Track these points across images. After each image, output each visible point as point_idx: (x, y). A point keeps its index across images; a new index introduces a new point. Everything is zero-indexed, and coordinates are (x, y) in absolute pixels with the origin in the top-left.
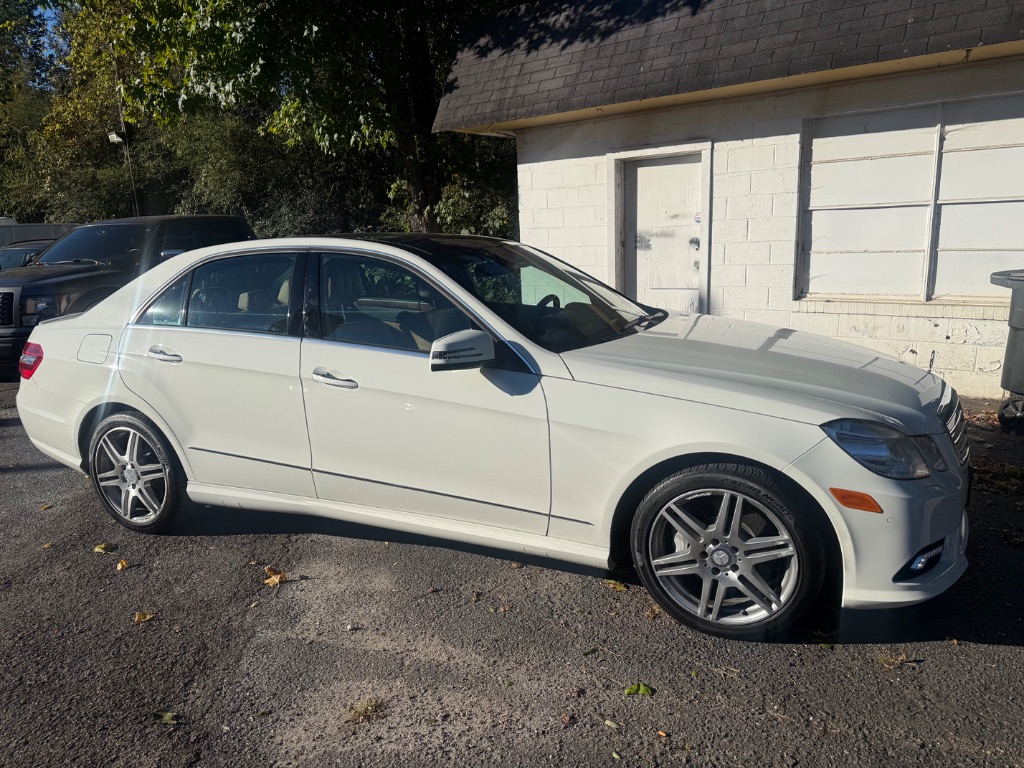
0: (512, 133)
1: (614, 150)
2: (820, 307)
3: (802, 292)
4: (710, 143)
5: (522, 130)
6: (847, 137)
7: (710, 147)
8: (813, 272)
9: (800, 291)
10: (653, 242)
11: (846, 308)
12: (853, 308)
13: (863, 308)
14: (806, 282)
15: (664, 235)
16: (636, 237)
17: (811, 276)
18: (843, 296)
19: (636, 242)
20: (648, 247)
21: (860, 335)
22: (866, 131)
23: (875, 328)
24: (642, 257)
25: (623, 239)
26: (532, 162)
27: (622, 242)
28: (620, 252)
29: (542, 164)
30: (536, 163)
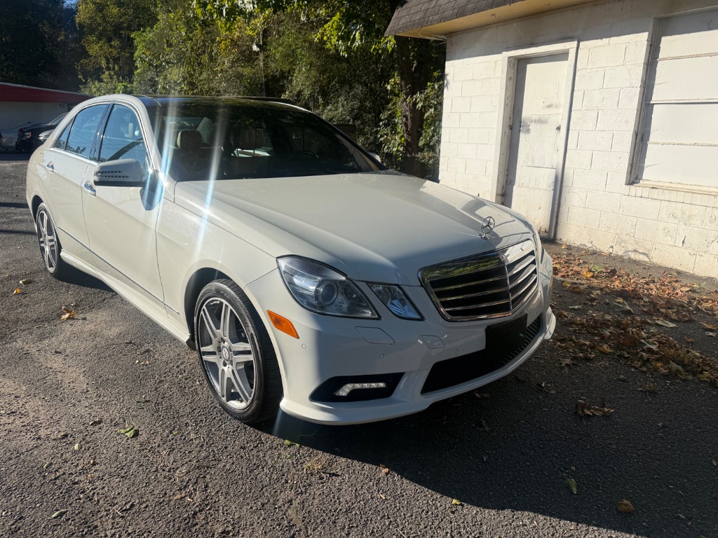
0: (444, 37)
1: (508, 49)
2: (646, 192)
3: (636, 178)
4: (576, 42)
5: (451, 34)
6: (692, 34)
7: (576, 46)
8: (649, 160)
9: (634, 176)
10: (532, 127)
11: (667, 195)
12: (673, 196)
13: (680, 197)
14: (641, 169)
15: (541, 121)
16: (521, 122)
17: (646, 164)
18: (670, 185)
19: (520, 126)
20: (528, 131)
21: (676, 221)
22: (710, 29)
23: (690, 217)
24: (523, 139)
25: (511, 124)
26: (455, 59)
27: (510, 126)
28: (507, 134)
29: (461, 61)
30: (457, 61)
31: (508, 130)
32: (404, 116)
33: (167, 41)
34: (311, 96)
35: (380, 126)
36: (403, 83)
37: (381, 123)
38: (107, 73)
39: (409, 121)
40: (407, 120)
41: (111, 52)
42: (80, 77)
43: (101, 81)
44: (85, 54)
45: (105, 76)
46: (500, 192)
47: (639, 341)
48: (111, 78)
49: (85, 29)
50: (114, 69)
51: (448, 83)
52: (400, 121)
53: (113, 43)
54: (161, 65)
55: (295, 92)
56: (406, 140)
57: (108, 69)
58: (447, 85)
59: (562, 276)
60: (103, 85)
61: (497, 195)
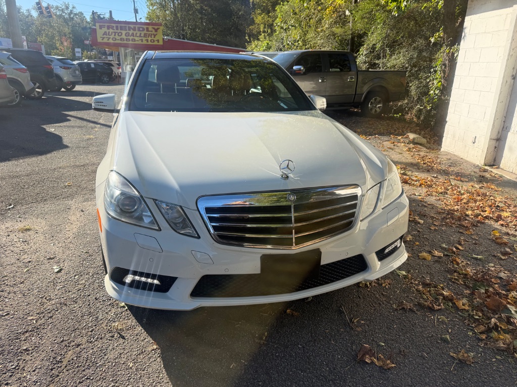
25: (514, 74)
26: (473, 14)
27: (513, 76)
28: (508, 83)
29: (478, 15)
30: (475, 15)
31: (510, 80)
32: (444, 65)
33: (293, 11)
34: (382, 48)
35: (430, 73)
36: (446, 36)
37: (432, 70)
38: (263, 34)
39: (447, 68)
40: (445, 67)
41: (268, 20)
42: (247, 38)
43: (258, 40)
44: (253, 22)
45: (261, 37)
46: (495, 137)
47: (506, 306)
48: (265, 38)
49: (256, 6)
50: (268, 31)
51: (465, 36)
52: (439, 69)
53: (270, 14)
54: (289, 28)
55: (371, 45)
56: (443, 85)
57: (264, 32)
58: (464, 38)
59: (502, 225)
60: (260, 43)
61: (491, 139)
